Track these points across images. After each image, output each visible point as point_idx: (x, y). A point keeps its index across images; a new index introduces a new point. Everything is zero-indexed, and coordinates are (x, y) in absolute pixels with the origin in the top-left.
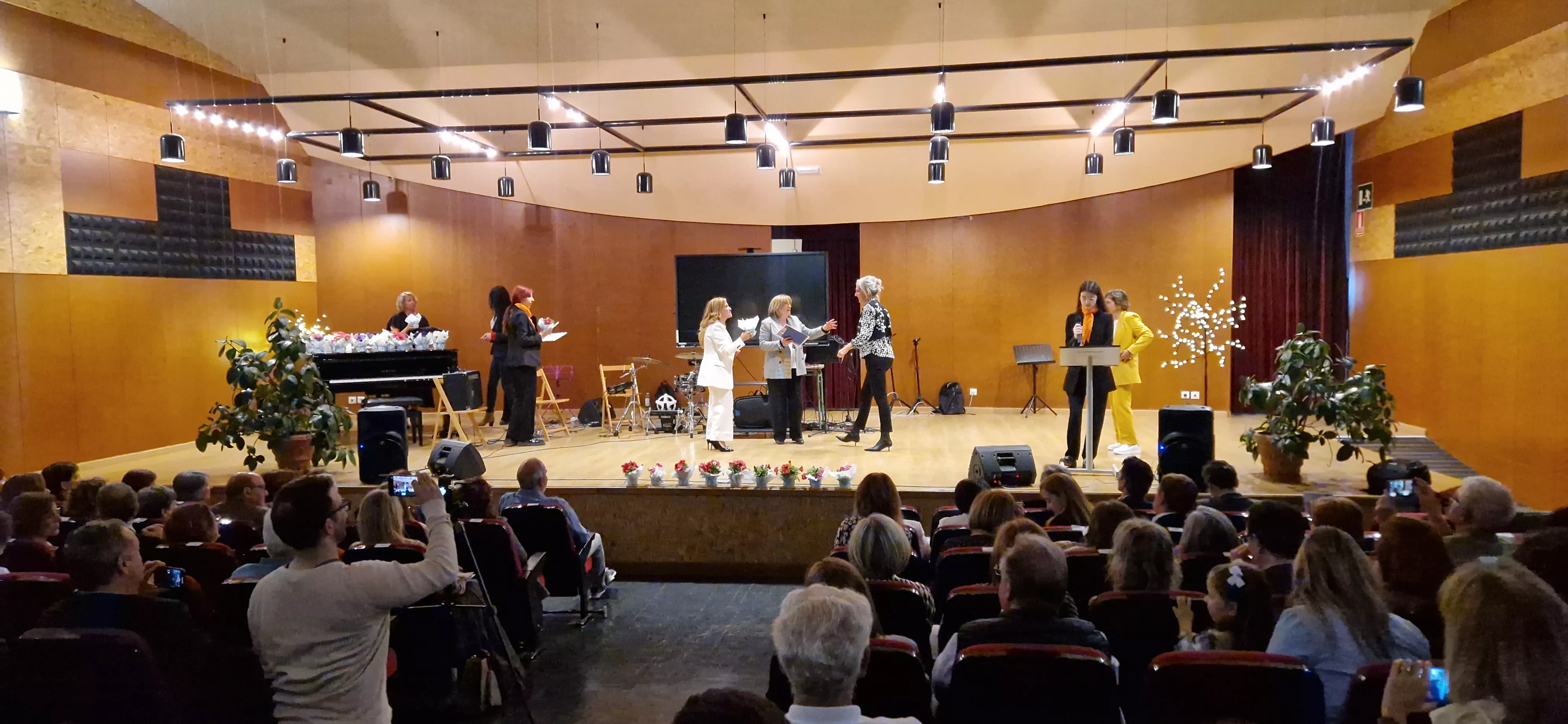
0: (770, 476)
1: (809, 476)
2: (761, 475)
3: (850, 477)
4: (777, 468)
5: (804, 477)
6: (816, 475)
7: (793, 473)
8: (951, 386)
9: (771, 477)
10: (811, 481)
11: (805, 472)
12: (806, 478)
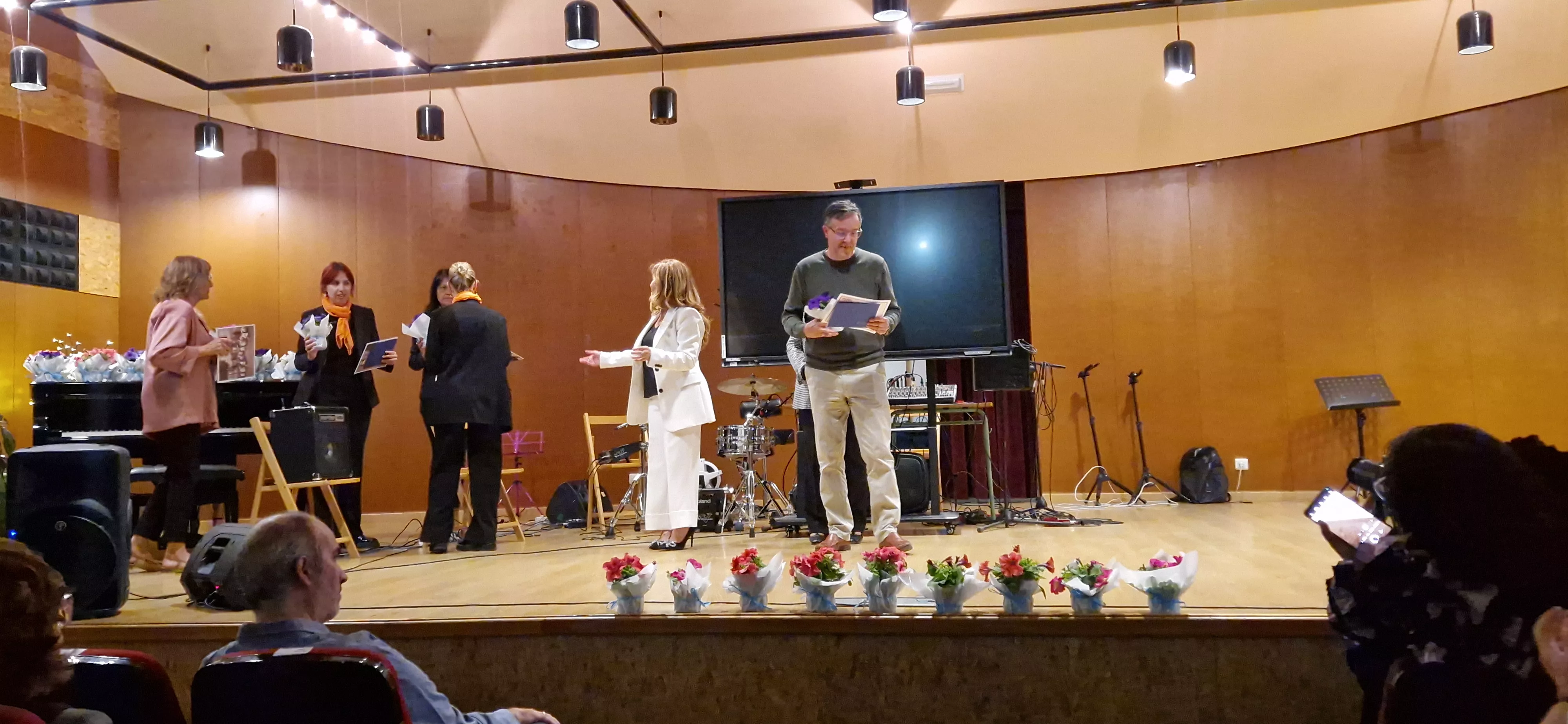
0: (971, 585)
1: (1077, 584)
2: (948, 582)
3: (1181, 584)
4: (985, 565)
5: (1057, 587)
6: (1092, 581)
7: (1029, 576)
8: (1200, 454)
9: (972, 588)
10: (1077, 595)
11: (1058, 573)
12: (1061, 588)
